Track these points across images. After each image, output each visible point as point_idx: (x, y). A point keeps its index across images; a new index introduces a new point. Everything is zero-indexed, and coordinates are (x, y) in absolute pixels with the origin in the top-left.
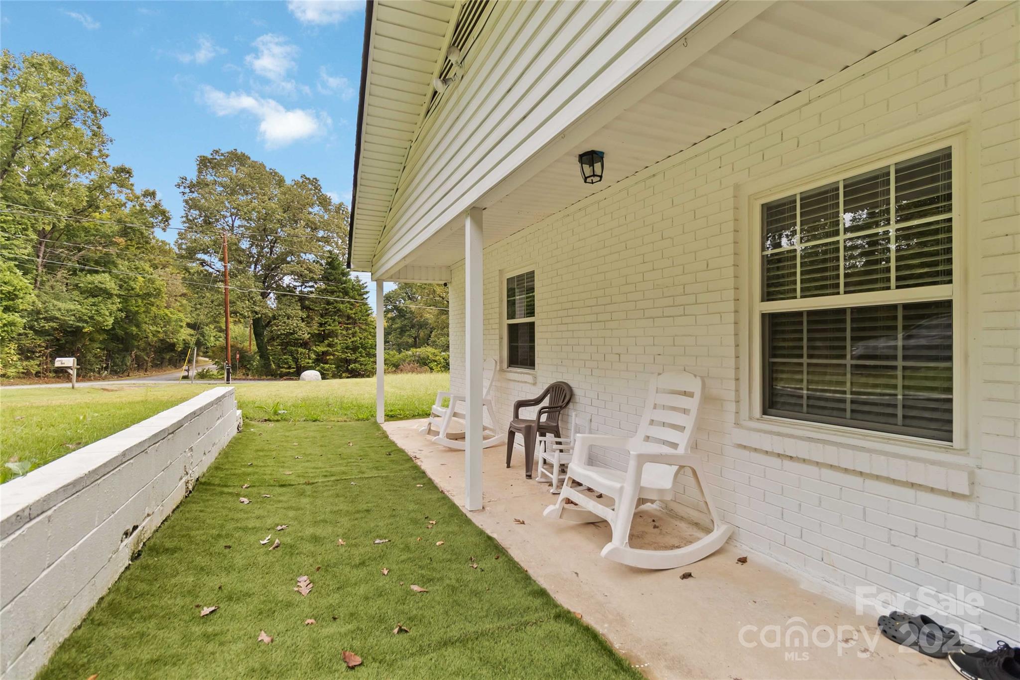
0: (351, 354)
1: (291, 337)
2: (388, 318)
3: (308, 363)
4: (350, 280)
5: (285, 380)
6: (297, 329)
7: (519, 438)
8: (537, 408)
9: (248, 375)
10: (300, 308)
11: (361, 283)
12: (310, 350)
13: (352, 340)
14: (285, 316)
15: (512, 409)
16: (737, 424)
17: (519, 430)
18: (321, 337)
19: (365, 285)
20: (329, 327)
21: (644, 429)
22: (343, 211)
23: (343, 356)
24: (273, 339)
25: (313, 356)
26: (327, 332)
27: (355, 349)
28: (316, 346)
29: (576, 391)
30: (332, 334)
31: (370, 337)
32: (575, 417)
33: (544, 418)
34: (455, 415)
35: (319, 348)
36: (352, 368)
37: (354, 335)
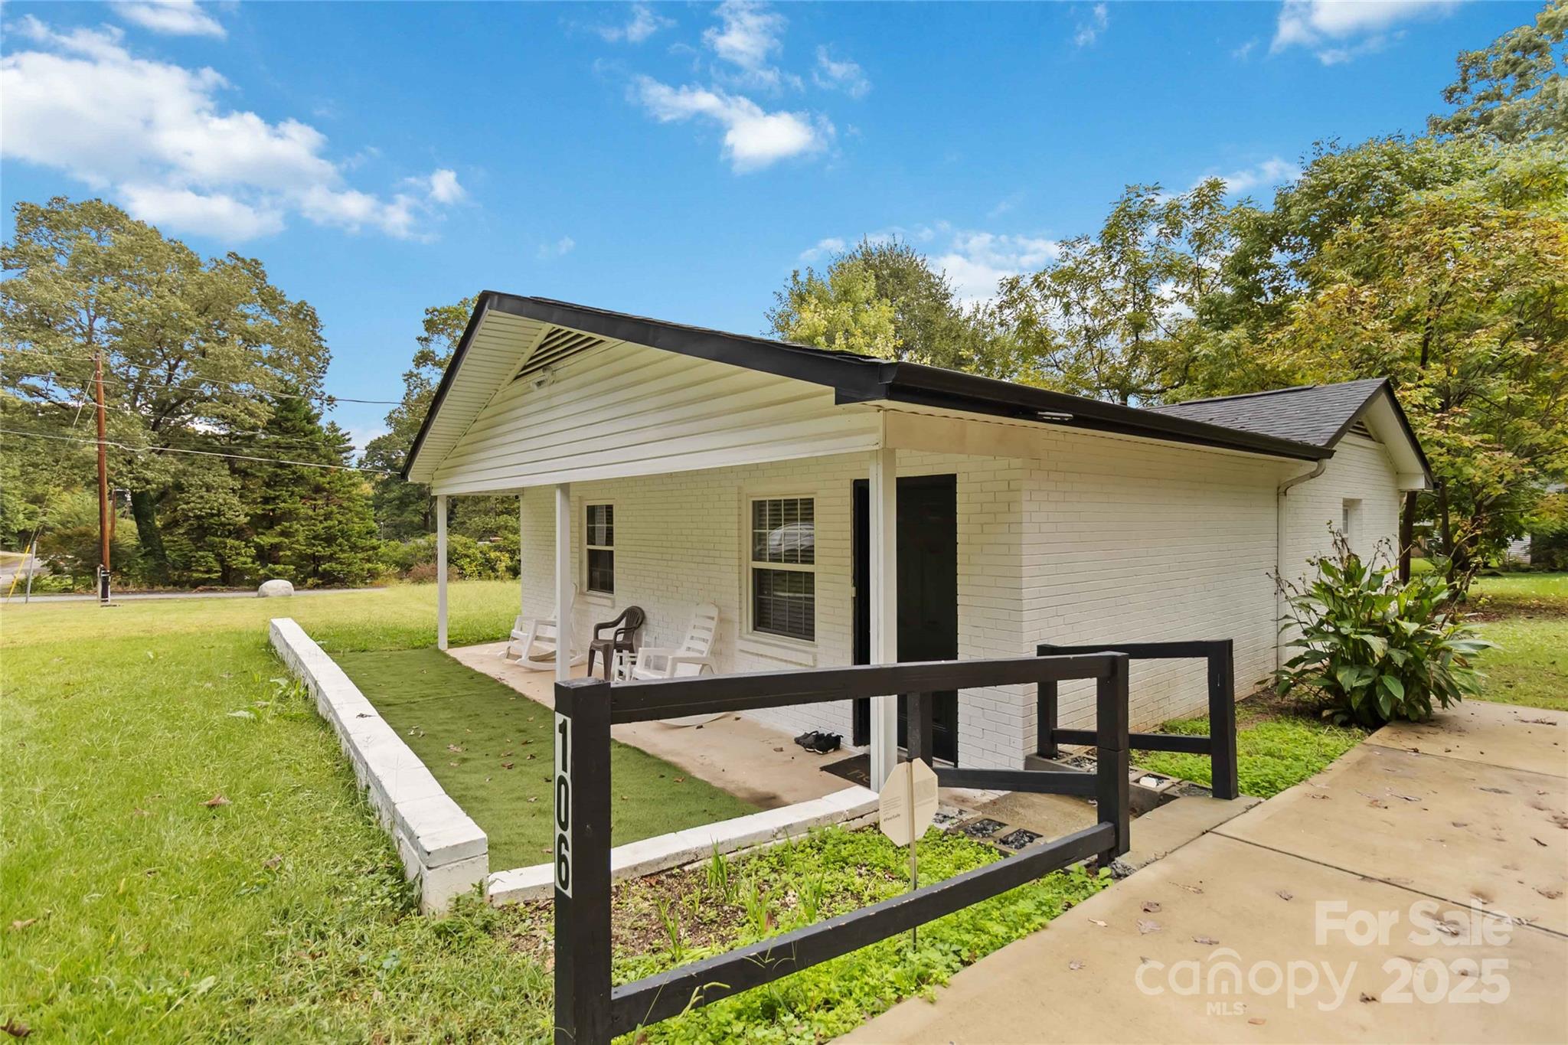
0: (323, 548)
1: (212, 521)
2: (377, 482)
3: (245, 563)
4: (320, 429)
5: (201, 591)
6: (225, 508)
7: (599, 656)
8: (615, 629)
9: (126, 585)
10: (228, 472)
11: (340, 433)
12: (247, 541)
13: (326, 524)
14: (201, 487)
15: (592, 631)
16: (741, 637)
17: (599, 649)
18: (266, 521)
19: (347, 437)
20: (282, 505)
21: (687, 643)
22: (306, 315)
23: (309, 551)
24: (174, 523)
25: (253, 552)
26: (278, 512)
27: (330, 540)
28: (258, 534)
29: (648, 615)
30: (289, 515)
31: (356, 520)
32: (646, 635)
33: (620, 638)
34: (537, 638)
35: (264, 538)
36: (325, 570)
37: (328, 516)
